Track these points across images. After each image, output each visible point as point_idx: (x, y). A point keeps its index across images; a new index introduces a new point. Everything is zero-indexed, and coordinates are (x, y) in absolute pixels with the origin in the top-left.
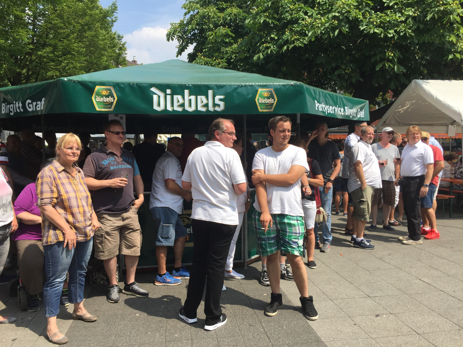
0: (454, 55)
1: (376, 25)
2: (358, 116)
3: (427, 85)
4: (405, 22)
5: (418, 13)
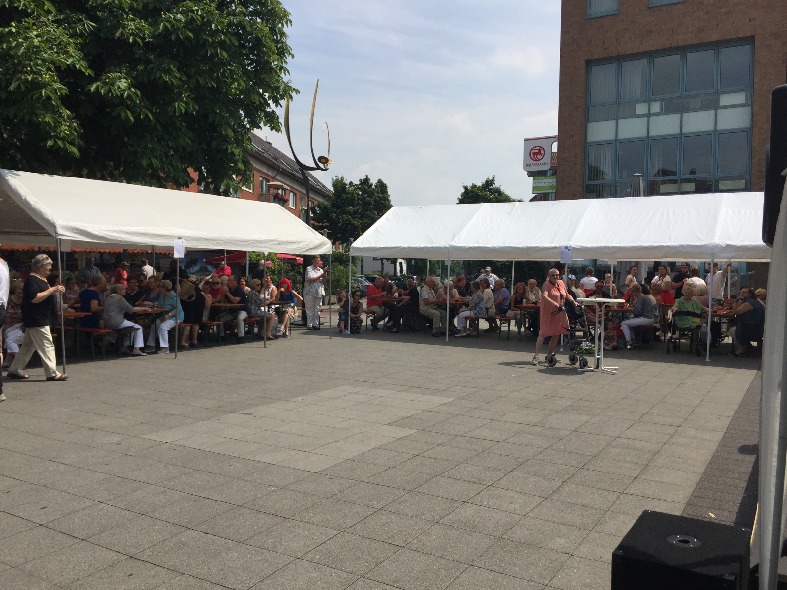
0: (55, 141)
3: (15, 178)
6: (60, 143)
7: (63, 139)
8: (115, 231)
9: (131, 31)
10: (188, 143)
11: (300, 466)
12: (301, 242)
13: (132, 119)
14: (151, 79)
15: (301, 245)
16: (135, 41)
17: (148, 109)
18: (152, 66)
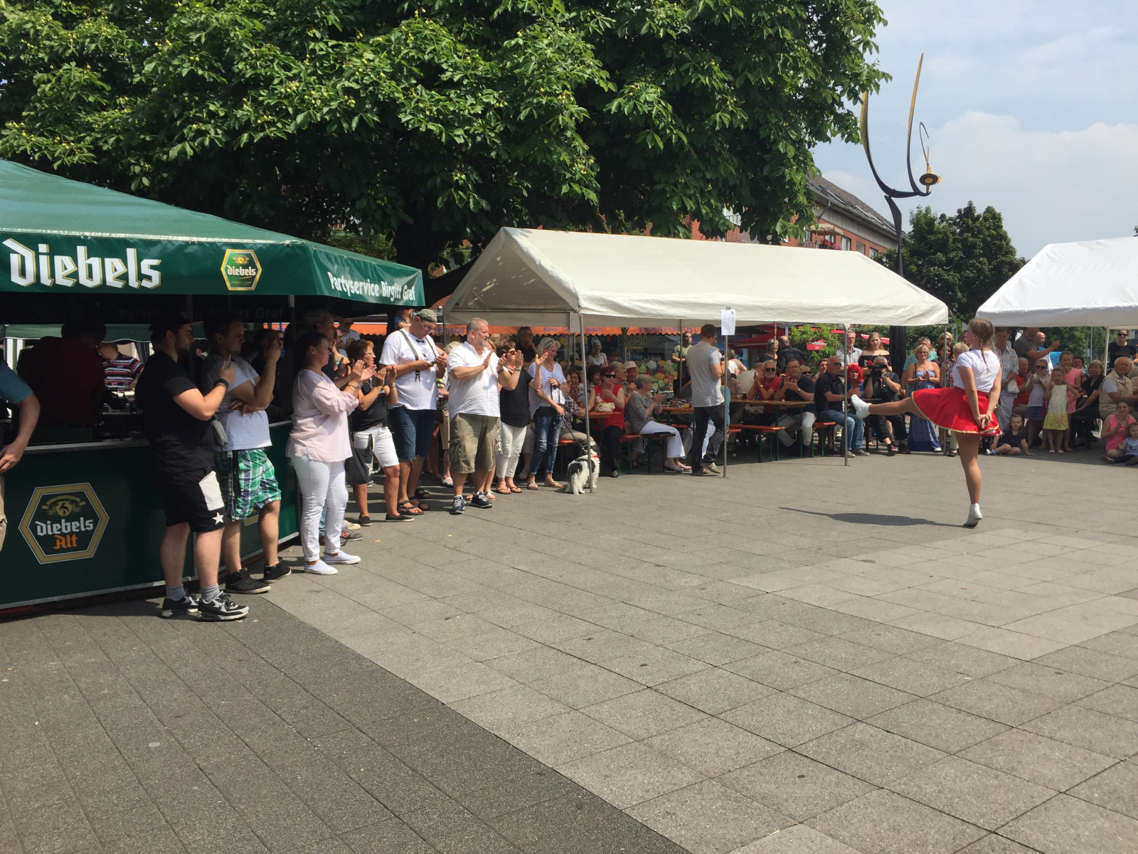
0: (571, 186)
1: (429, 116)
2: (405, 298)
3: (524, 238)
4: (483, 116)
5: (506, 103)
6: (576, 188)
7: (579, 182)
8: (648, 301)
9: (661, 22)
10: (731, 172)
11: (994, 646)
12: (901, 307)
13: (661, 145)
14: (684, 85)
15: (899, 312)
16: (666, 34)
17: (680, 129)
18: (686, 66)
